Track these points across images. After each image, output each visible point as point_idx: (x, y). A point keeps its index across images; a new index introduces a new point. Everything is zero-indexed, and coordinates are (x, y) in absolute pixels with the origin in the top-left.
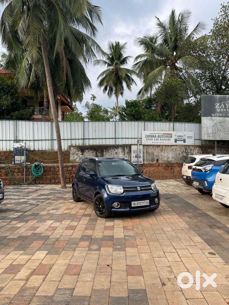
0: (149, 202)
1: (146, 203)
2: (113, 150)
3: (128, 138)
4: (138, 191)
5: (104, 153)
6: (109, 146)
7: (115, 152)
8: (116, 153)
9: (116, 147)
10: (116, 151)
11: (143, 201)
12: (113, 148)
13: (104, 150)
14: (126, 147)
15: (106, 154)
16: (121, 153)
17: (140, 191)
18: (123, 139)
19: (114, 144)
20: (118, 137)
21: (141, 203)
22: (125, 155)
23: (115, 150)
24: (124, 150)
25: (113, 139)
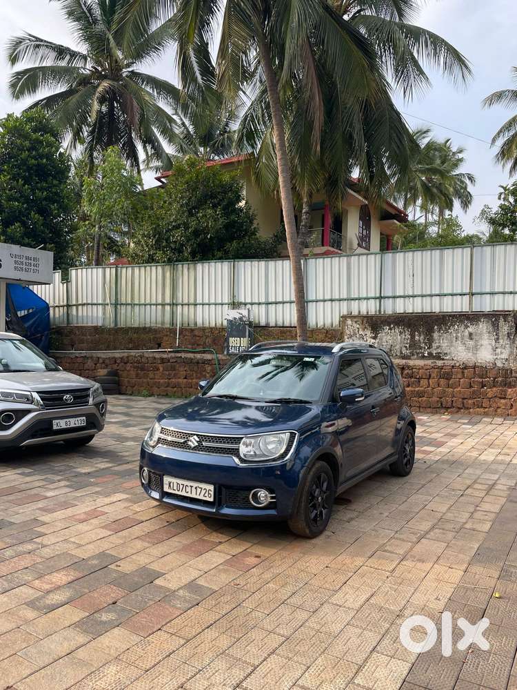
0: (212, 493)
1: (203, 492)
2: (462, 328)
3: (511, 293)
4: (189, 447)
5: (436, 335)
6: (450, 316)
7: (466, 333)
8: (471, 334)
9: (471, 318)
10: (471, 329)
11: (195, 484)
12: (461, 322)
13: (436, 327)
14: (502, 320)
15: (440, 336)
16: (486, 336)
17: (195, 448)
18: (496, 296)
19: (466, 309)
20: (479, 291)
21: (188, 489)
22: (501, 341)
23: (467, 327)
24: (496, 326)
25: (464, 297)
